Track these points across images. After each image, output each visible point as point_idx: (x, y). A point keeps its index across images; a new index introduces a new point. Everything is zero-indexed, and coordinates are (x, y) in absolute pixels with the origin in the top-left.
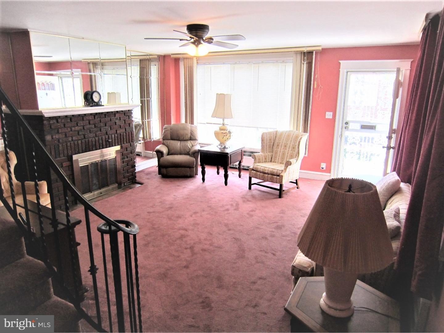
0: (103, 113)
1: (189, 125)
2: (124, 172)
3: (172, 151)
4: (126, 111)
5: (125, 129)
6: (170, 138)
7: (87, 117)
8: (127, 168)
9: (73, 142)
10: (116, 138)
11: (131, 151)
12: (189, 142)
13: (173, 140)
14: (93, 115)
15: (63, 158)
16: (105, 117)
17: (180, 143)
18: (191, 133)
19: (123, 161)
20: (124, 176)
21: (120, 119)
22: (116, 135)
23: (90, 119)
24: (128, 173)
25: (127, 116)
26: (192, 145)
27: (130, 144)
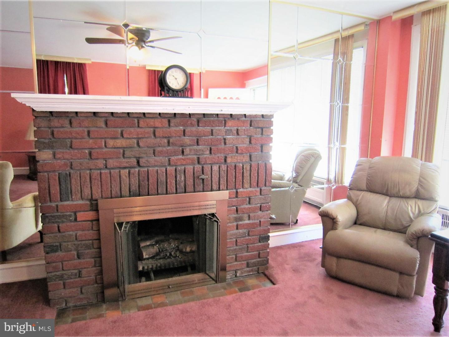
0: (194, 114)
1: (418, 163)
2: (237, 247)
3: (365, 219)
4: (256, 116)
5: (250, 156)
6: (365, 188)
7: (148, 120)
8: (247, 239)
9: (107, 171)
10: (223, 174)
11: (261, 206)
12: (412, 202)
13: (371, 192)
14: (165, 118)
15: (81, 202)
16: (198, 126)
17: (388, 202)
18: (420, 181)
19: (237, 225)
20: (236, 257)
21: (238, 134)
22: (224, 167)
23: (157, 126)
24: (247, 252)
25: (256, 128)
26: (419, 211)
27: (258, 189)
